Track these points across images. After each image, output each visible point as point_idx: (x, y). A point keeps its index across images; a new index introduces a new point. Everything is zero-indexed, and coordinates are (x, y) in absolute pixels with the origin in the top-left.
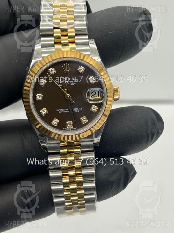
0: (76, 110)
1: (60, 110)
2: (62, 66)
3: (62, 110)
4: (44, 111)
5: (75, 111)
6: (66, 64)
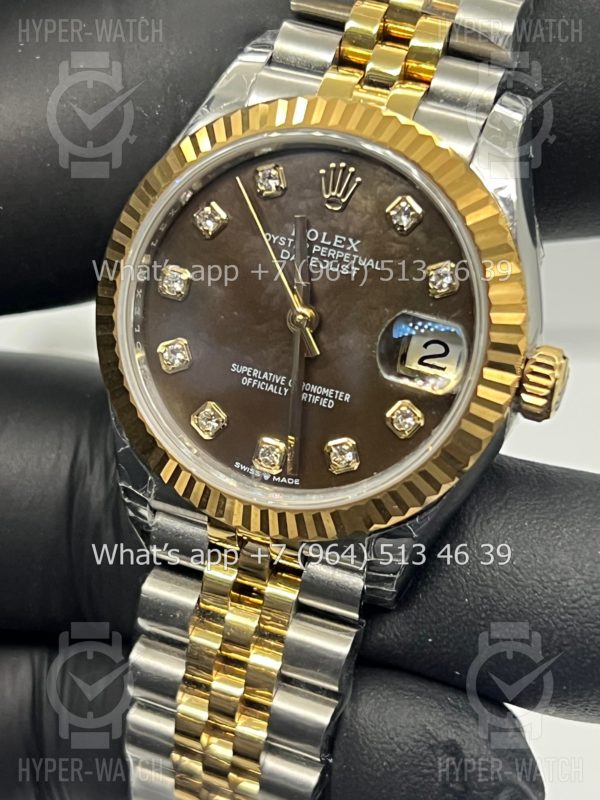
0: (322, 395)
1: (249, 370)
2: (322, 171)
3: (256, 372)
4: (175, 352)
5: (316, 399)
6: (343, 165)
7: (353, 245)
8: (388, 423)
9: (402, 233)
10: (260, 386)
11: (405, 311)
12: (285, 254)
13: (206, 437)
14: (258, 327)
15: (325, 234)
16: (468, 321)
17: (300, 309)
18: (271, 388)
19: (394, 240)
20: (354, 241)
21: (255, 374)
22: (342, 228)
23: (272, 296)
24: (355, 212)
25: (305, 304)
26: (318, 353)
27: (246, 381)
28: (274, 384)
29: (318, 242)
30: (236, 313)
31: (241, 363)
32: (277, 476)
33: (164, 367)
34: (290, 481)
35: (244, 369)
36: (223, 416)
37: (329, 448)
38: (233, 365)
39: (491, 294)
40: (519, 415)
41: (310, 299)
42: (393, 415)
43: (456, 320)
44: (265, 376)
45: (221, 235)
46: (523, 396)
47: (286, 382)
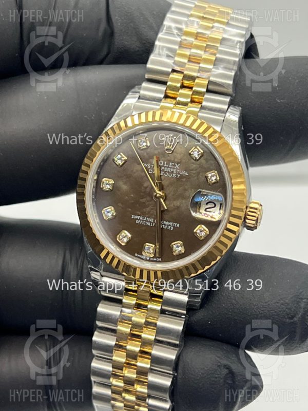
7: (177, 166)
8: (195, 234)
9: (196, 160)
10: (144, 223)
11: (200, 190)
12: (151, 171)
13: (123, 244)
14: (141, 200)
15: (166, 162)
16: (224, 192)
17: (158, 192)
18: (148, 224)
19: (193, 163)
20: (177, 165)
21: (141, 218)
22: (173, 159)
23: (146, 188)
24: (177, 153)
25: (160, 191)
26: (166, 208)
27: (138, 222)
28: (149, 222)
29: (163, 166)
30: (132, 195)
31: (135, 215)
32: (152, 258)
33: (105, 218)
34: (158, 260)
35: (137, 217)
36: (130, 236)
37: (172, 245)
38: (133, 215)
39: (232, 181)
40: (245, 228)
41: (162, 188)
42: (197, 231)
43: (219, 192)
44: (145, 219)
45: (124, 165)
46: (247, 220)
47: (154, 221)
